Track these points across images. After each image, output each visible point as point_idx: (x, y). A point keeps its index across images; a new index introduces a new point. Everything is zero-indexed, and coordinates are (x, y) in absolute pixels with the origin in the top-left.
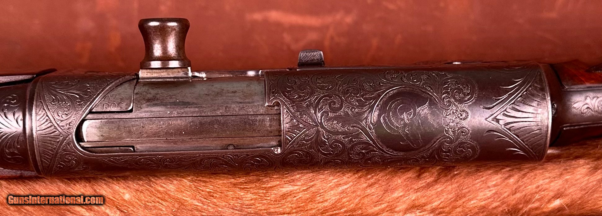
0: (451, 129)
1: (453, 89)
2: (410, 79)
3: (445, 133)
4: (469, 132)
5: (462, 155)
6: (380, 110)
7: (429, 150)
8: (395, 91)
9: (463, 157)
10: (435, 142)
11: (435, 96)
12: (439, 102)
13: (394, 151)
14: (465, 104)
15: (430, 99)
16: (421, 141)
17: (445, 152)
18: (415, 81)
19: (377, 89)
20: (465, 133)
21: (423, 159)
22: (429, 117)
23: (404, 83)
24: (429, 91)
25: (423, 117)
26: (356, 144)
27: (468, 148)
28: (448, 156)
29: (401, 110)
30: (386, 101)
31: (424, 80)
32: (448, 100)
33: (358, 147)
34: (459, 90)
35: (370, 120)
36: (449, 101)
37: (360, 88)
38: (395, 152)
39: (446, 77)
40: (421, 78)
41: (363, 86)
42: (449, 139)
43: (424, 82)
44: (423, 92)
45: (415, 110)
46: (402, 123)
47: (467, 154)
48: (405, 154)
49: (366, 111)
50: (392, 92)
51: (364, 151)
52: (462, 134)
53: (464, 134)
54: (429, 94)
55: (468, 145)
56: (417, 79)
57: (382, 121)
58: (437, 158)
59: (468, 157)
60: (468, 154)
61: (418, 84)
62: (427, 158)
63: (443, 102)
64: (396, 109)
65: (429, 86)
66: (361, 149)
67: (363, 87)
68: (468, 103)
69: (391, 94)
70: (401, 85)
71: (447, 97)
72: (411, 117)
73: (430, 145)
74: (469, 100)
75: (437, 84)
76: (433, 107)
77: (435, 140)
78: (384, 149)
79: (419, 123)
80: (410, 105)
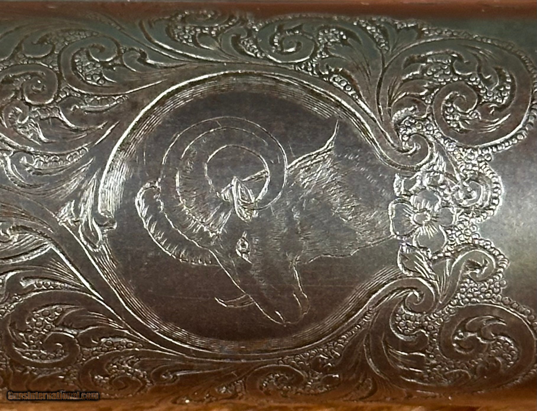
0: (425, 248)
1: (441, 86)
2: (272, 44)
3: (400, 266)
4: (498, 266)
5: (478, 362)
6: (132, 163)
7: (339, 337)
8: (202, 89)
9: (483, 372)
10: (360, 304)
11: (364, 112)
12: (379, 138)
13: (193, 337)
14: (486, 148)
15: (345, 128)
16: (302, 299)
17: (404, 346)
18: (291, 50)
19: (127, 79)
20: (481, 268)
21: (318, 375)
22: (336, 199)
23: (241, 58)
24: (342, 93)
25: (309, 197)
26: (36, 304)
27: (499, 331)
28: (419, 362)
29: (221, 165)
30: (159, 126)
31: (326, 50)
32: (414, 130)
33: (43, 314)
34: (464, 91)
35: (90, 202)
36: (419, 137)
37: (60, 76)
38: (198, 341)
39: (419, 38)
40: (315, 41)
41: (74, 64)
42: (417, 294)
43: (325, 55)
44: (318, 95)
45: (277, 170)
46: (224, 218)
47: (499, 359)
48: (241, 351)
49: (75, 168)
50: (187, 94)
51: (70, 333)
52: (468, 273)
53: (478, 271)
54: (339, 105)
55: (497, 319)
56: (299, 44)
57: (142, 210)
58: (377, 371)
59: (502, 370)
60: (501, 356)
61: (300, 64)
62: (334, 370)
63: (395, 138)
64: (199, 161)
65: (343, 74)
66: (55, 322)
67: (74, 68)
68: (496, 146)
69: (185, 99)
70: (230, 66)
71: (411, 117)
72: (260, 197)
73: (342, 317)
74: (501, 132)
75: (375, 68)
76: (351, 158)
77: (360, 295)
78: (152, 326)
79: (291, 221)
80: (257, 144)
